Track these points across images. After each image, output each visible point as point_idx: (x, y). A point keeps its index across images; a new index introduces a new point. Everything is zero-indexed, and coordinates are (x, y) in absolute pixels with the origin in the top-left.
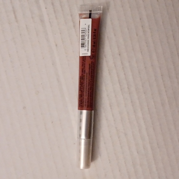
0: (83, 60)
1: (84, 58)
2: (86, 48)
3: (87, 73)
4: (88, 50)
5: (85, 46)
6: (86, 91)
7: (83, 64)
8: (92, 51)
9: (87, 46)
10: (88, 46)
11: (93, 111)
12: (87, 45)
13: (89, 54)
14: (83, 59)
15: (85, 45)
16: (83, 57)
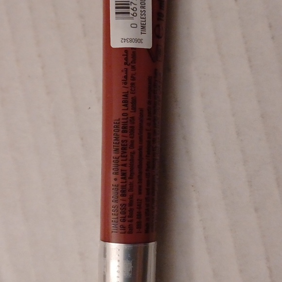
0: (125, 64)
1: (130, 56)
2: (137, 20)
3: (141, 110)
4: (143, 27)
5: (131, 12)
6: (140, 173)
7: (126, 77)
8: (156, 35)
9: (138, 12)
10: (143, 13)
11: (152, 246)
12: (139, 9)
13: (147, 43)
14: (126, 59)
15: (132, 6)
16: (126, 50)
